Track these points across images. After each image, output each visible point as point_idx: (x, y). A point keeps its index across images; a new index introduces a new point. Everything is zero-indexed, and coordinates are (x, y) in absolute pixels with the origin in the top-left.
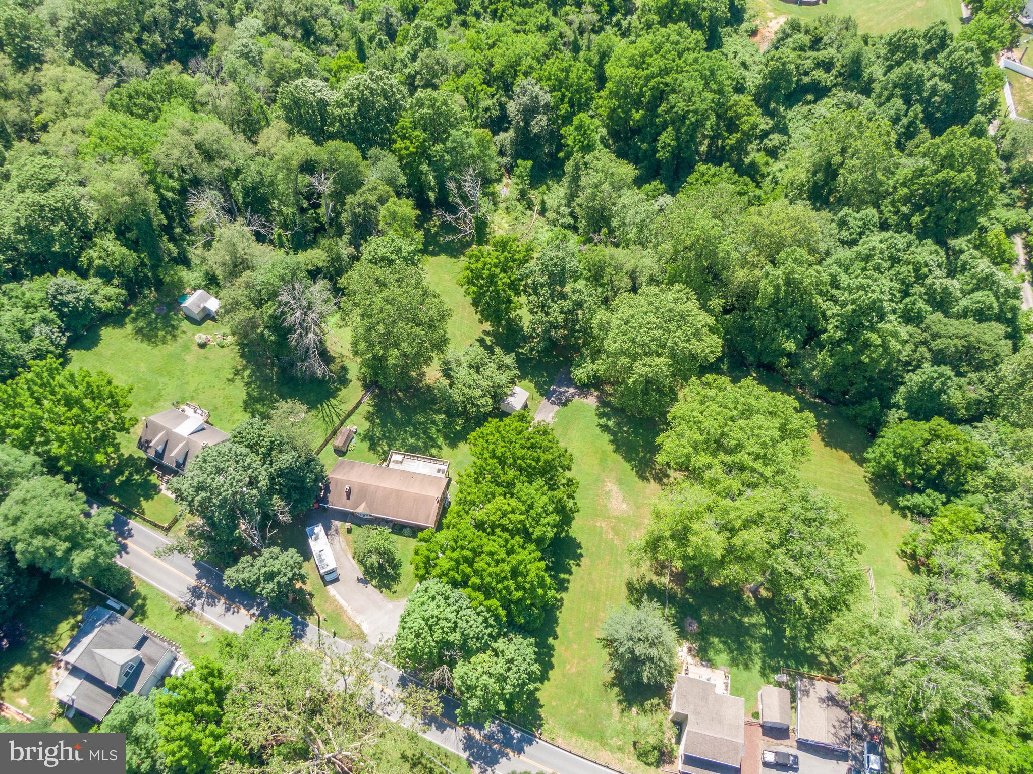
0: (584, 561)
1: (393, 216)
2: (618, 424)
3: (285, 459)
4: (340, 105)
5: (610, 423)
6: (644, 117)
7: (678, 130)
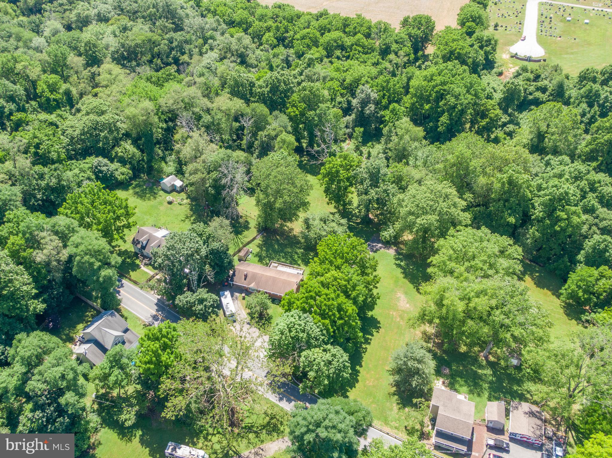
0: (381, 330)
1: (284, 141)
2: (407, 265)
3: (215, 245)
4: (261, 87)
5: (402, 264)
6: (431, 108)
7: (451, 115)
